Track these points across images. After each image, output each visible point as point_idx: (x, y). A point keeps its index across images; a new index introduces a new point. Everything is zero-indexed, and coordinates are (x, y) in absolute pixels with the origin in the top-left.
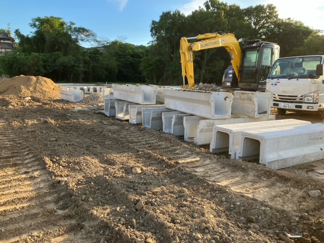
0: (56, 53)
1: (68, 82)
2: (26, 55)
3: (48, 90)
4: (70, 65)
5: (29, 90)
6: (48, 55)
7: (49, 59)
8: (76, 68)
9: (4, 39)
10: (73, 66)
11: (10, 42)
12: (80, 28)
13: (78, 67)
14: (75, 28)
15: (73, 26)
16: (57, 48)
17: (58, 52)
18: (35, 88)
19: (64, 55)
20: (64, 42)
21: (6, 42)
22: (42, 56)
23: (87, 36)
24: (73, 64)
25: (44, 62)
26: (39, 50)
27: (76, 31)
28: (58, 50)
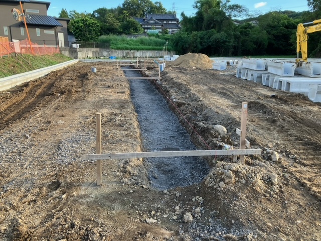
0: (211, 31)
1: (219, 56)
2: (188, 34)
3: (204, 63)
4: (222, 41)
5: (194, 62)
6: (205, 32)
7: (205, 37)
8: (227, 43)
9: (172, 20)
10: (224, 42)
11: (176, 22)
12: (233, 6)
13: (229, 42)
14: (230, 6)
15: (228, 4)
16: (212, 26)
17: (213, 30)
18: (197, 61)
19: (218, 32)
20: (219, 20)
21: (173, 22)
22: (200, 33)
23: (240, 12)
24: (225, 39)
25: (201, 39)
26: (198, 28)
27: (231, 8)
28: (213, 28)
